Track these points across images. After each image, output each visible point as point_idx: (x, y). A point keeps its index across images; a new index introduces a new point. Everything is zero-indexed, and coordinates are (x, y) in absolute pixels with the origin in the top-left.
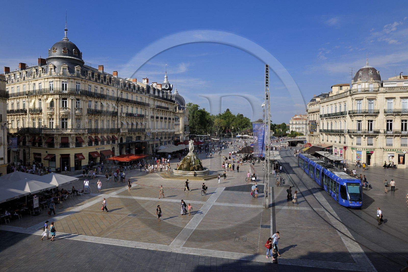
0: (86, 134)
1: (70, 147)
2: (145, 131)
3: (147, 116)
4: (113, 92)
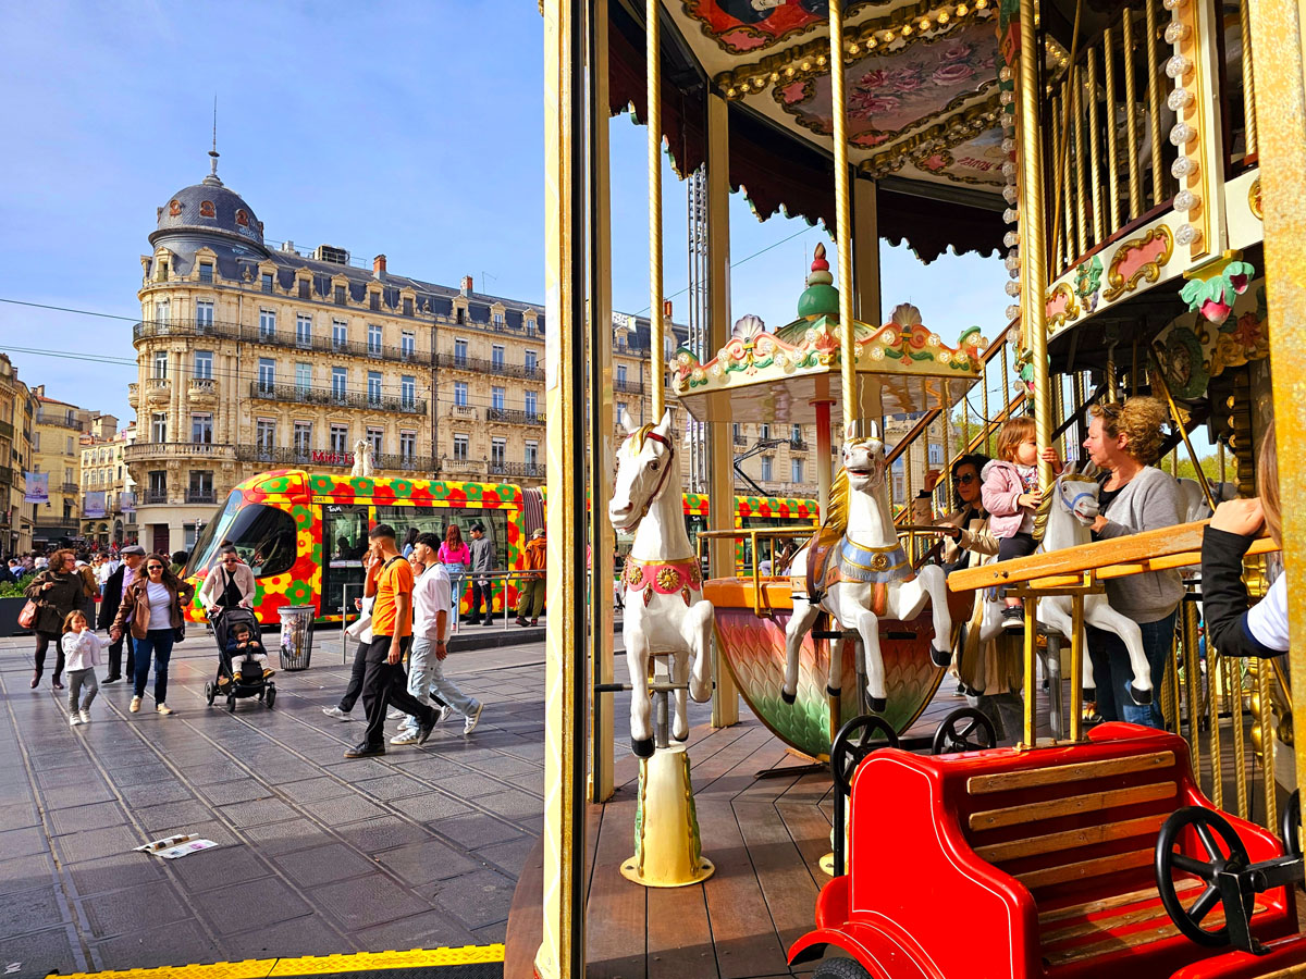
1: (169, 501)
4: (408, 337)
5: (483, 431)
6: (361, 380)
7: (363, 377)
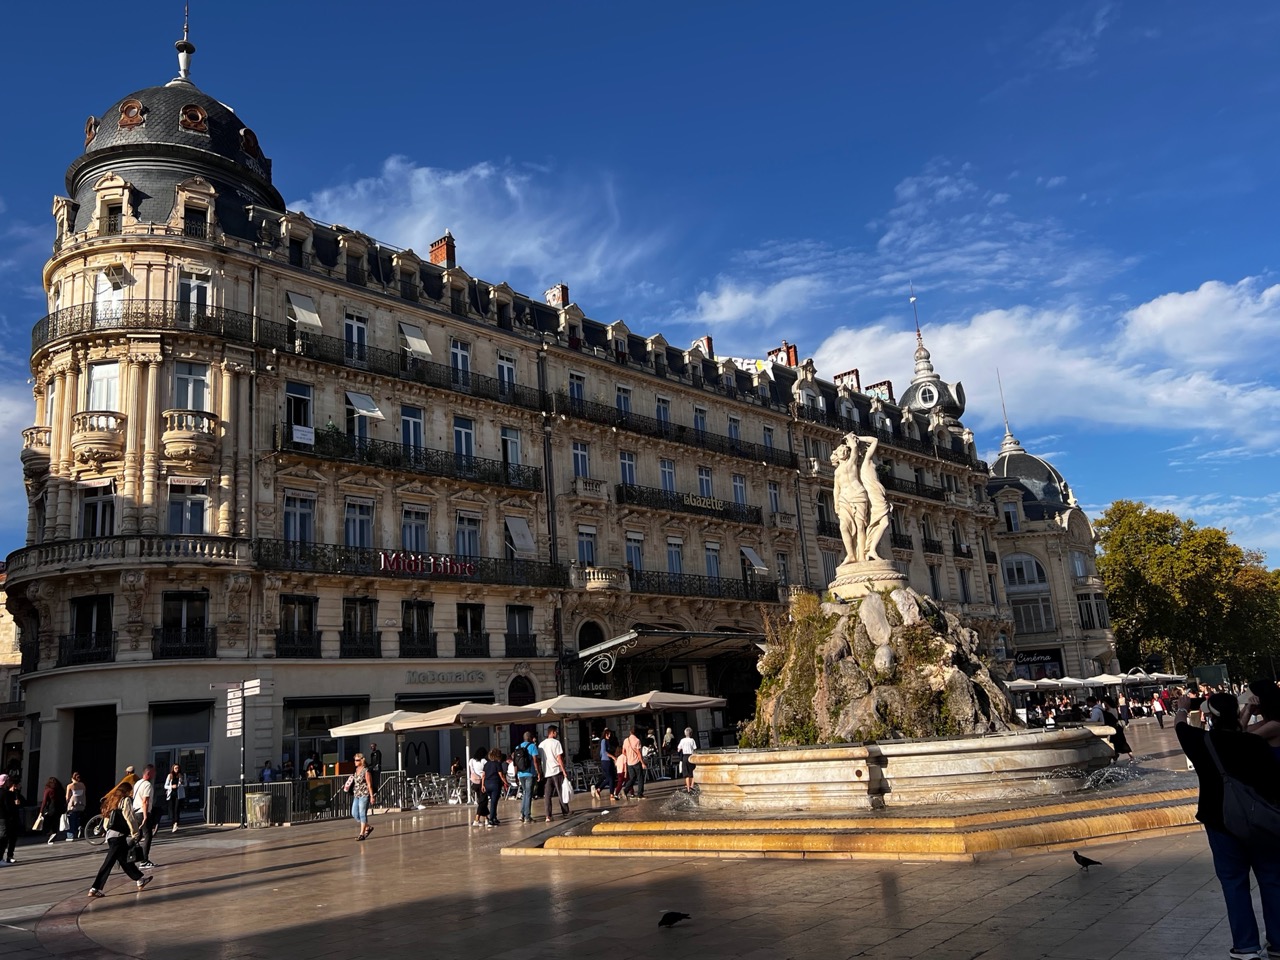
0: (237, 575)
1: (119, 657)
3: (786, 516)
4: (506, 365)
5: (615, 519)
6: (445, 429)
7: (448, 425)
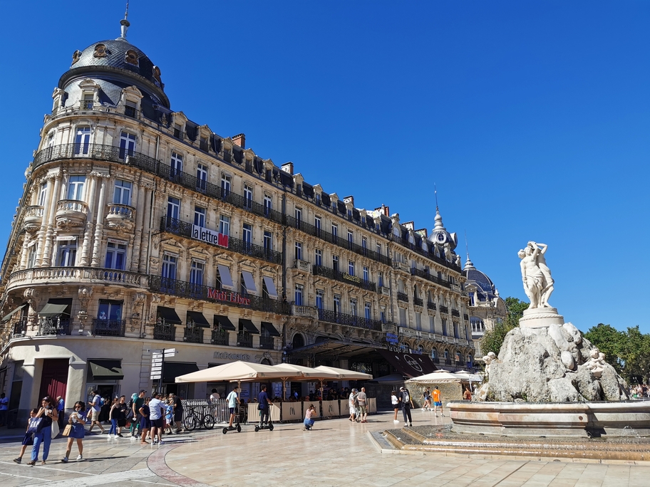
1: (73, 333)
2: (381, 330)
3: (386, 289)
4: (268, 200)
5: (312, 283)
6: (238, 228)
7: (240, 227)
